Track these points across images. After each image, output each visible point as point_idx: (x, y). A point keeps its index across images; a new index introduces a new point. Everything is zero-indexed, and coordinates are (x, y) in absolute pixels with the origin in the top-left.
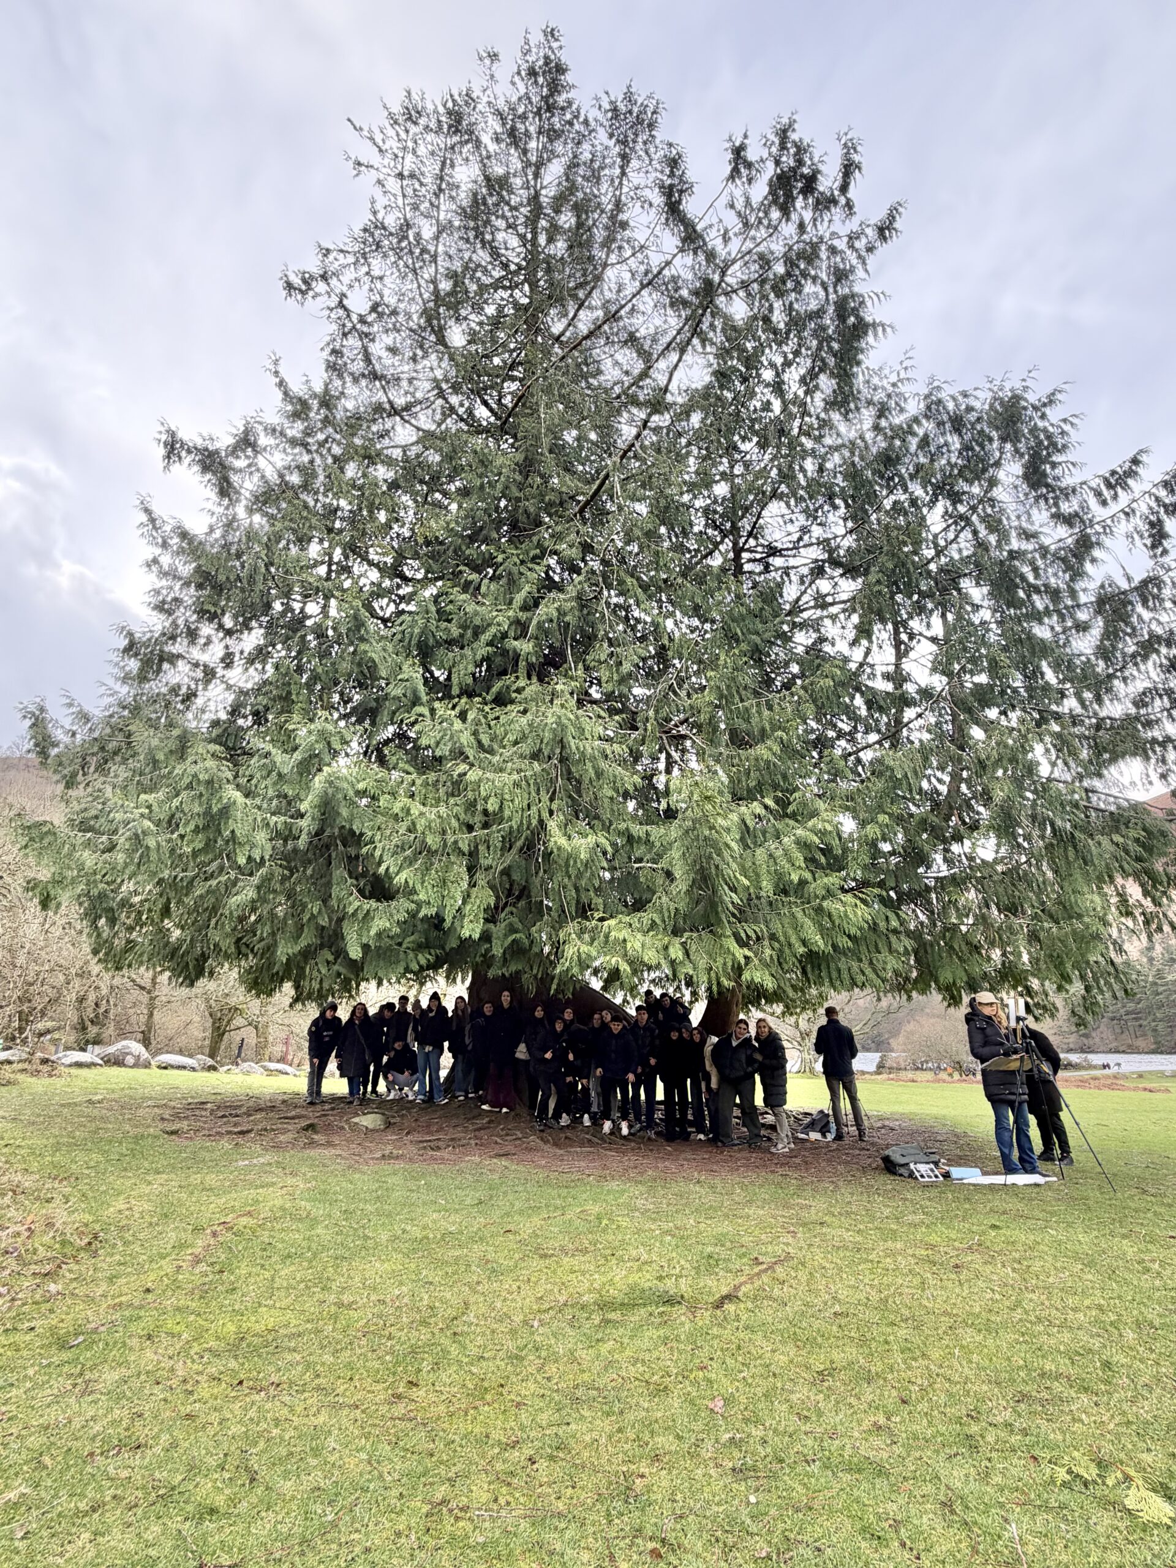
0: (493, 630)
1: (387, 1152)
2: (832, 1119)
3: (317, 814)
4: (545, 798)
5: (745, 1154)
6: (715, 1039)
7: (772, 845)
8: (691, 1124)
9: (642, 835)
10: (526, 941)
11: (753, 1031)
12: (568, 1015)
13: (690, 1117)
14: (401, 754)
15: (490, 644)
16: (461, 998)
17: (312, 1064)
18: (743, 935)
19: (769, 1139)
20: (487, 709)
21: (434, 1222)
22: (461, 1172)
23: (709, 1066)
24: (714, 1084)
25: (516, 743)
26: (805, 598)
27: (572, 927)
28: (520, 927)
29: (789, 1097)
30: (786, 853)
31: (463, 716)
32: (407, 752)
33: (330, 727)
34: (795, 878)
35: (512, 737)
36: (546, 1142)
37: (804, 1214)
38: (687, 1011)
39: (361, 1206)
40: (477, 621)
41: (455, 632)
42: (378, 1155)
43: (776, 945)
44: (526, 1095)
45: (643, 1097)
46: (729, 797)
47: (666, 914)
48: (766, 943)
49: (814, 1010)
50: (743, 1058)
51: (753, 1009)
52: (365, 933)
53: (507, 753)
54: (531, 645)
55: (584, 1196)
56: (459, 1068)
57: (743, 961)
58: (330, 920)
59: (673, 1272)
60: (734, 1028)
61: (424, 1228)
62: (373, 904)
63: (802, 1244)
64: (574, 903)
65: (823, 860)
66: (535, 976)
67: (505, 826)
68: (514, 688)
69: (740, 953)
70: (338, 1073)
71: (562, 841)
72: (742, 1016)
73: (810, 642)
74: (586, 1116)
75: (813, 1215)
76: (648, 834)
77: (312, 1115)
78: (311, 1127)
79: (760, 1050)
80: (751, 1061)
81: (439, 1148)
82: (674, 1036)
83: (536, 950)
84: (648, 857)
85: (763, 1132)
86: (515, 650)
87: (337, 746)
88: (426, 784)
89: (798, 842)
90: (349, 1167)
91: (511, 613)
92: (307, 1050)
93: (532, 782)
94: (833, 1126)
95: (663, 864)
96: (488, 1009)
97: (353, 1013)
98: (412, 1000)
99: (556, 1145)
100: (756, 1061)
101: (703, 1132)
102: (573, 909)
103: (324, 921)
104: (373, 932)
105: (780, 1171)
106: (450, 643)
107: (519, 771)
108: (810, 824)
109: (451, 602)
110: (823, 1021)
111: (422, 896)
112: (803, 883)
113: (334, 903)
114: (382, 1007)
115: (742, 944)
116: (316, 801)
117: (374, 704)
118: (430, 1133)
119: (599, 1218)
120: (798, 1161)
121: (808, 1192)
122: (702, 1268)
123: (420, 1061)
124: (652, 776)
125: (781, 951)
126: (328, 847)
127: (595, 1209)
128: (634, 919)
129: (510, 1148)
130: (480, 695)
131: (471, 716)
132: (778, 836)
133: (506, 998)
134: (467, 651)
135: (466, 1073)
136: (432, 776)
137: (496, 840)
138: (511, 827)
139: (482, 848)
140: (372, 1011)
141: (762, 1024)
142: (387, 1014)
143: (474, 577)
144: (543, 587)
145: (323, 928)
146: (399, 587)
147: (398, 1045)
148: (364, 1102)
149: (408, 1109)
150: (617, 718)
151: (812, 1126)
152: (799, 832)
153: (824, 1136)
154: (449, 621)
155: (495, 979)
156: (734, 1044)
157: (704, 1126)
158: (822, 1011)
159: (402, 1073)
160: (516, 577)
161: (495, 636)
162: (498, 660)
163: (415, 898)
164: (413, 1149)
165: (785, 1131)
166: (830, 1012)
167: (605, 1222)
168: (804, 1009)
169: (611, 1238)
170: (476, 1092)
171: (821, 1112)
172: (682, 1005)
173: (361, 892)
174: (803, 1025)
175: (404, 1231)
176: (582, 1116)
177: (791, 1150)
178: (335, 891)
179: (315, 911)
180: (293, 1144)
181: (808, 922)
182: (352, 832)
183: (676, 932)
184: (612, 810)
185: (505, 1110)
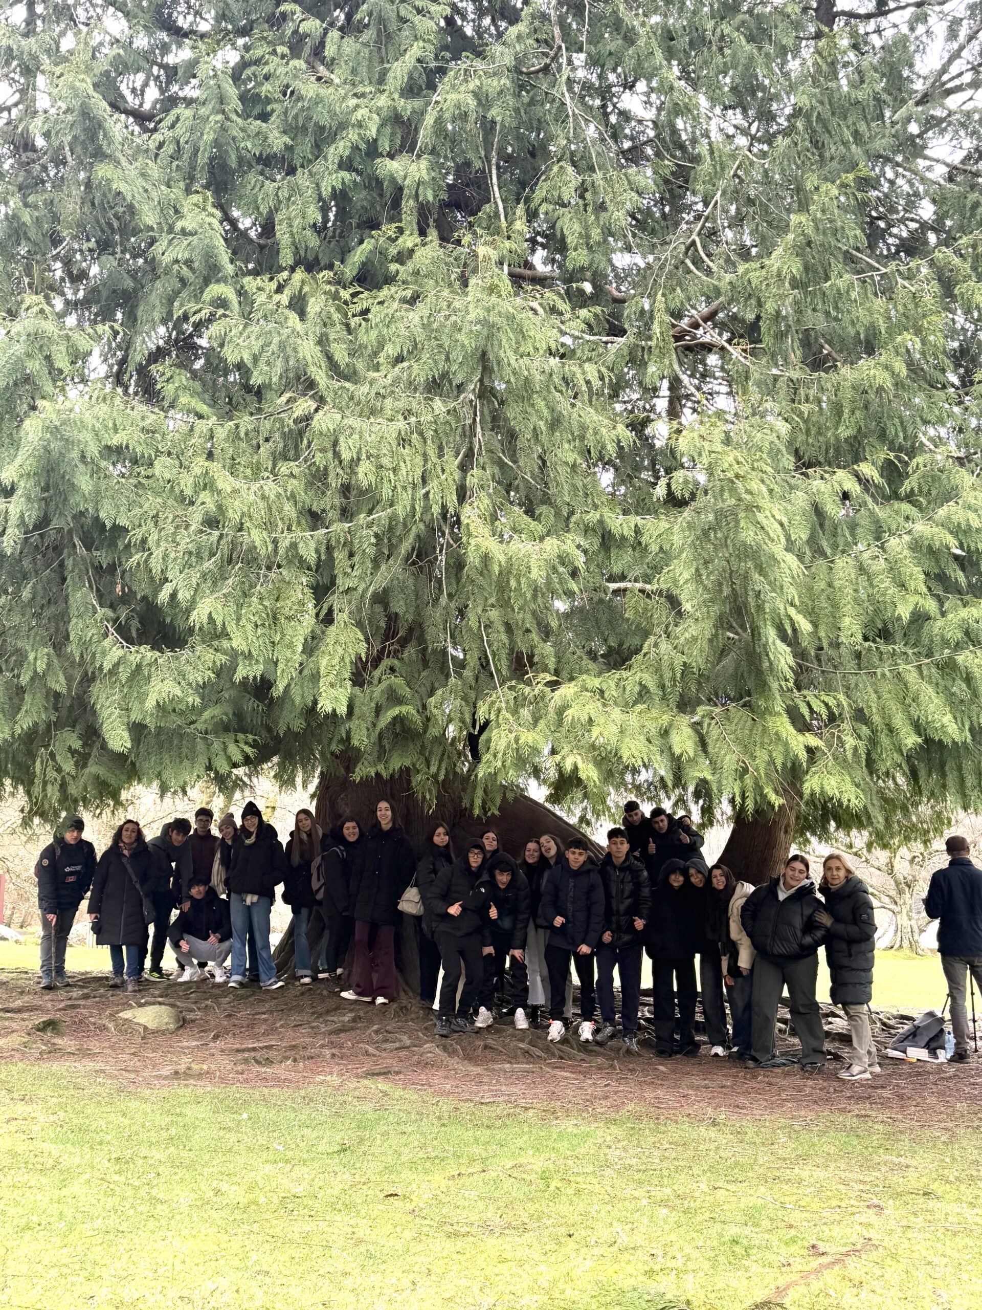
0: (352, 135)
1: (182, 1068)
2: (948, 1027)
3: (36, 492)
4: (452, 463)
5: (797, 1081)
6: (750, 888)
7: (864, 549)
8: (700, 1028)
9: (628, 532)
10: (418, 719)
11: (816, 874)
12: (490, 841)
13: (699, 1018)
14: (183, 378)
15: (346, 165)
16: (305, 812)
17: (46, 924)
18: (805, 711)
19: (837, 1058)
20: (345, 294)
21: (267, 1178)
22: (308, 1100)
23: (736, 931)
24: (744, 961)
25: (400, 359)
26: (954, 69)
27: (502, 696)
28: (406, 692)
29: (876, 989)
30: (893, 567)
31: (298, 305)
32: (194, 375)
33: (50, 327)
34: (904, 612)
35: (391, 350)
36: (452, 1053)
37: (895, 1179)
38: (697, 840)
39: (144, 1151)
40: (322, 117)
41: (278, 141)
42: (167, 1071)
43: (865, 730)
44: (415, 977)
45: (617, 983)
46: (788, 461)
47: (668, 675)
48: (846, 726)
49: (926, 842)
50: (798, 922)
51: (814, 840)
52: (136, 706)
53: (384, 378)
54: (424, 164)
55: (520, 1142)
56: (303, 928)
57: (803, 756)
58: (69, 679)
59: (671, 1264)
60: (781, 869)
61: (251, 1189)
62: (146, 653)
63: (892, 1224)
64: (504, 654)
65: (961, 577)
66: (435, 776)
67: (381, 515)
68: (393, 251)
69: (799, 742)
70: (92, 937)
71: (491, 545)
72: (794, 850)
73: (957, 158)
74: (520, 1012)
75: (913, 1180)
76: (637, 531)
77: (52, 1006)
78: (50, 1025)
79: (828, 908)
80: (810, 926)
81: (269, 1062)
82: (676, 880)
83: (434, 732)
84: (637, 571)
85: (827, 1046)
86: (393, 180)
87: (62, 362)
88: (235, 436)
89: (916, 546)
90: (120, 1090)
91: (382, 101)
92: (36, 900)
93: (429, 434)
94: (950, 1040)
95: (661, 583)
96: (351, 831)
97: (118, 836)
98: (217, 816)
99: (469, 1058)
100: (819, 926)
101: (722, 1043)
102: (504, 664)
103: (59, 683)
104: (150, 704)
105: (856, 1109)
106: (267, 162)
107: (407, 414)
108: (942, 512)
109: (267, 78)
110: (943, 861)
111: (238, 642)
112: (920, 618)
113: (73, 648)
114: (168, 828)
115: (802, 726)
116: (30, 465)
117: (129, 284)
118: (255, 1037)
119: (545, 1177)
120: (886, 1093)
121: (905, 1143)
122: (722, 1259)
123: (237, 919)
124: (647, 421)
125: (873, 742)
126: (57, 549)
127: (537, 1162)
128: (610, 682)
129: (389, 1061)
130: (330, 267)
131: (314, 306)
132: (879, 533)
133: (384, 813)
134: (302, 178)
135: (314, 940)
136: (246, 422)
137: (366, 541)
138: (392, 518)
139: (340, 556)
140: (151, 833)
141: (834, 863)
142: (177, 838)
143: (312, 25)
144: (445, 48)
145: (57, 695)
146: (165, 49)
147: (197, 891)
148: (143, 986)
149: (215, 997)
150: (584, 313)
151: (913, 1036)
152: (921, 528)
153: (933, 1053)
154: (264, 117)
155: (366, 782)
156: (782, 896)
157: (724, 1032)
158: (939, 844)
159: (205, 938)
160: (393, 26)
161: (355, 148)
162: (359, 198)
163: (225, 644)
164: (225, 1063)
165: (865, 1044)
166: (956, 846)
167: (554, 1184)
168: (907, 839)
169: (565, 1209)
170: (331, 970)
171: (931, 1014)
172: (687, 829)
173: (123, 631)
174: (902, 868)
175: (217, 1192)
176: (512, 1013)
177: (875, 1076)
178: (76, 627)
179: (41, 666)
180: (22, 1052)
181: (927, 691)
182: (98, 523)
183: (685, 705)
184: (574, 487)
185: (380, 1000)
